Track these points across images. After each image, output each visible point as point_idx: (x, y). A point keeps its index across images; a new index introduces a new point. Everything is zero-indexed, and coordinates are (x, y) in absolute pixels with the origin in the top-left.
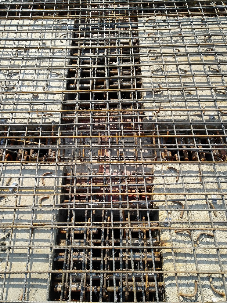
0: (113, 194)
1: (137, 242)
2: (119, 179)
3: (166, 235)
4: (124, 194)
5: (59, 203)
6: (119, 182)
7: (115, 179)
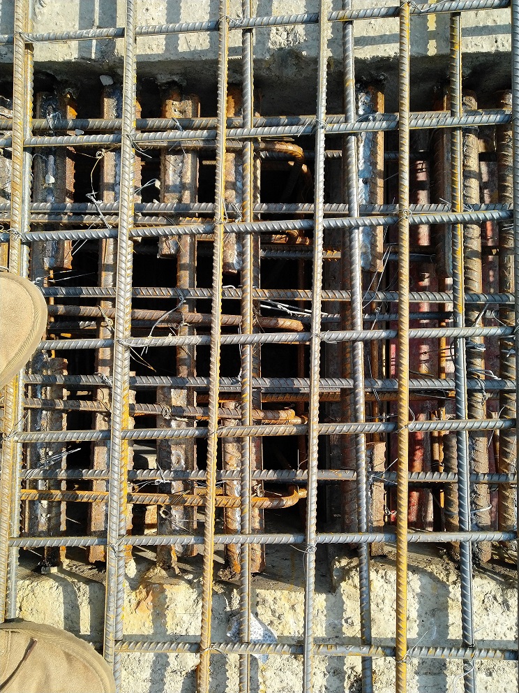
0: (405, 342)
1: (174, 459)
2: (505, 377)
3: (186, 618)
4: (405, 409)
5: (356, 53)
6: (488, 379)
7: (502, 357)
